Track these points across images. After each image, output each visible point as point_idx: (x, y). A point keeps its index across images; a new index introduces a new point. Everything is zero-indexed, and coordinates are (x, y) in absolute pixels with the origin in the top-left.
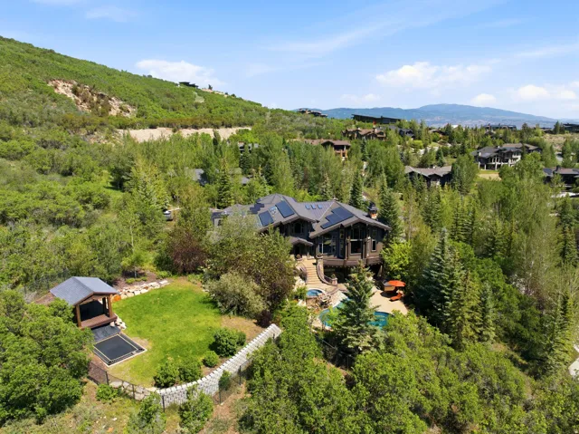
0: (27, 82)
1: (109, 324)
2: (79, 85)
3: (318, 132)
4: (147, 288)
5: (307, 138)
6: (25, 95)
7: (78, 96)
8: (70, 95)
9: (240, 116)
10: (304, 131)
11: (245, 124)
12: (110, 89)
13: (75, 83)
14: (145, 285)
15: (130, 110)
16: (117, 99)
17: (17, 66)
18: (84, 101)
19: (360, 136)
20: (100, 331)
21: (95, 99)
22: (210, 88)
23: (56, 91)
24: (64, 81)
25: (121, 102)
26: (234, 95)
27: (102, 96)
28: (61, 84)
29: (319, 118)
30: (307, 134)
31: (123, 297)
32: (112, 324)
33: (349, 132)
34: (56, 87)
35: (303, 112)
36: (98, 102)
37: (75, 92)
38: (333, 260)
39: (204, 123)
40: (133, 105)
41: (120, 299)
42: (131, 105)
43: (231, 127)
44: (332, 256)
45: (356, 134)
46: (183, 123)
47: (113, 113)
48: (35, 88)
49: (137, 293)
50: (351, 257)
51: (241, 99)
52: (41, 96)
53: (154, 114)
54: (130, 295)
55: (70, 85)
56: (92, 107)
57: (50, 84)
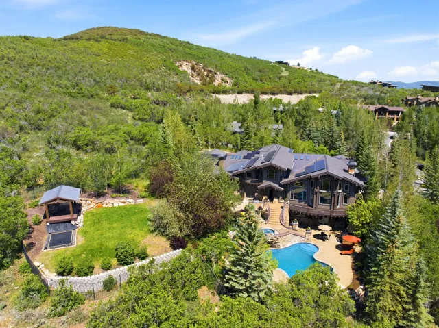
0: (163, 62)
1: (70, 222)
2: (196, 64)
3: (378, 99)
4: (124, 202)
5: (367, 104)
6: (159, 71)
7: (194, 71)
8: (190, 72)
9: (313, 85)
10: (365, 98)
11: (315, 92)
12: (216, 66)
13: (194, 63)
14: (123, 200)
15: (229, 81)
16: (221, 73)
17: (160, 53)
18: (198, 75)
19: (419, 104)
20: (62, 226)
21: (206, 73)
22: (299, 65)
23: (180, 69)
24: (187, 61)
25: (223, 76)
26: (316, 70)
27: (211, 71)
28: (185, 63)
29: (386, 88)
30: (367, 101)
31: (104, 206)
32: (73, 222)
33: (409, 100)
34: (181, 66)
35: (375, 83)
36: (207, 76)
37: (193, 68)
38: (302, 206)
39: (281, 91)
40: (231, 78)
41: (102, 207)
42: (230, 78)
43: (302, 94)
44: (303, 203)
45: (415, 102)
46: (263, 91)
47: (216, 83)
48: (167, 66)
49: (116, 205)
50: (319, 207)
51: (322, 73)
52: (169, 72)
53: (245, 84)
54: (110, 206)
55: (190, 64)
56: (202, 79)
57: (178, 64)
